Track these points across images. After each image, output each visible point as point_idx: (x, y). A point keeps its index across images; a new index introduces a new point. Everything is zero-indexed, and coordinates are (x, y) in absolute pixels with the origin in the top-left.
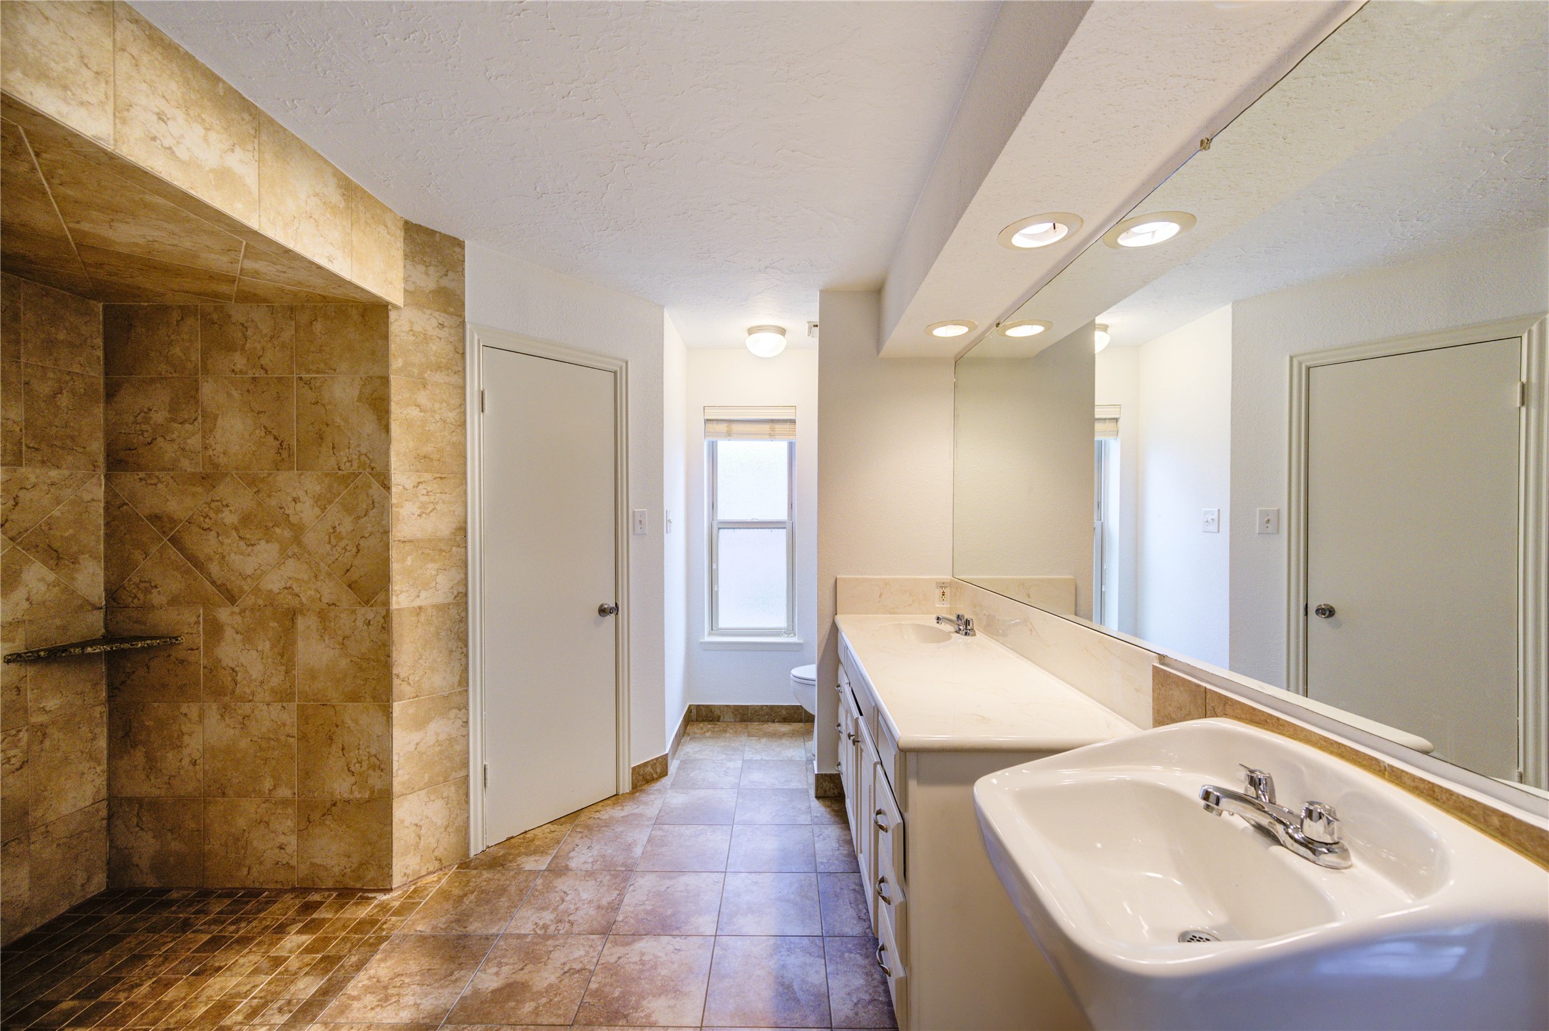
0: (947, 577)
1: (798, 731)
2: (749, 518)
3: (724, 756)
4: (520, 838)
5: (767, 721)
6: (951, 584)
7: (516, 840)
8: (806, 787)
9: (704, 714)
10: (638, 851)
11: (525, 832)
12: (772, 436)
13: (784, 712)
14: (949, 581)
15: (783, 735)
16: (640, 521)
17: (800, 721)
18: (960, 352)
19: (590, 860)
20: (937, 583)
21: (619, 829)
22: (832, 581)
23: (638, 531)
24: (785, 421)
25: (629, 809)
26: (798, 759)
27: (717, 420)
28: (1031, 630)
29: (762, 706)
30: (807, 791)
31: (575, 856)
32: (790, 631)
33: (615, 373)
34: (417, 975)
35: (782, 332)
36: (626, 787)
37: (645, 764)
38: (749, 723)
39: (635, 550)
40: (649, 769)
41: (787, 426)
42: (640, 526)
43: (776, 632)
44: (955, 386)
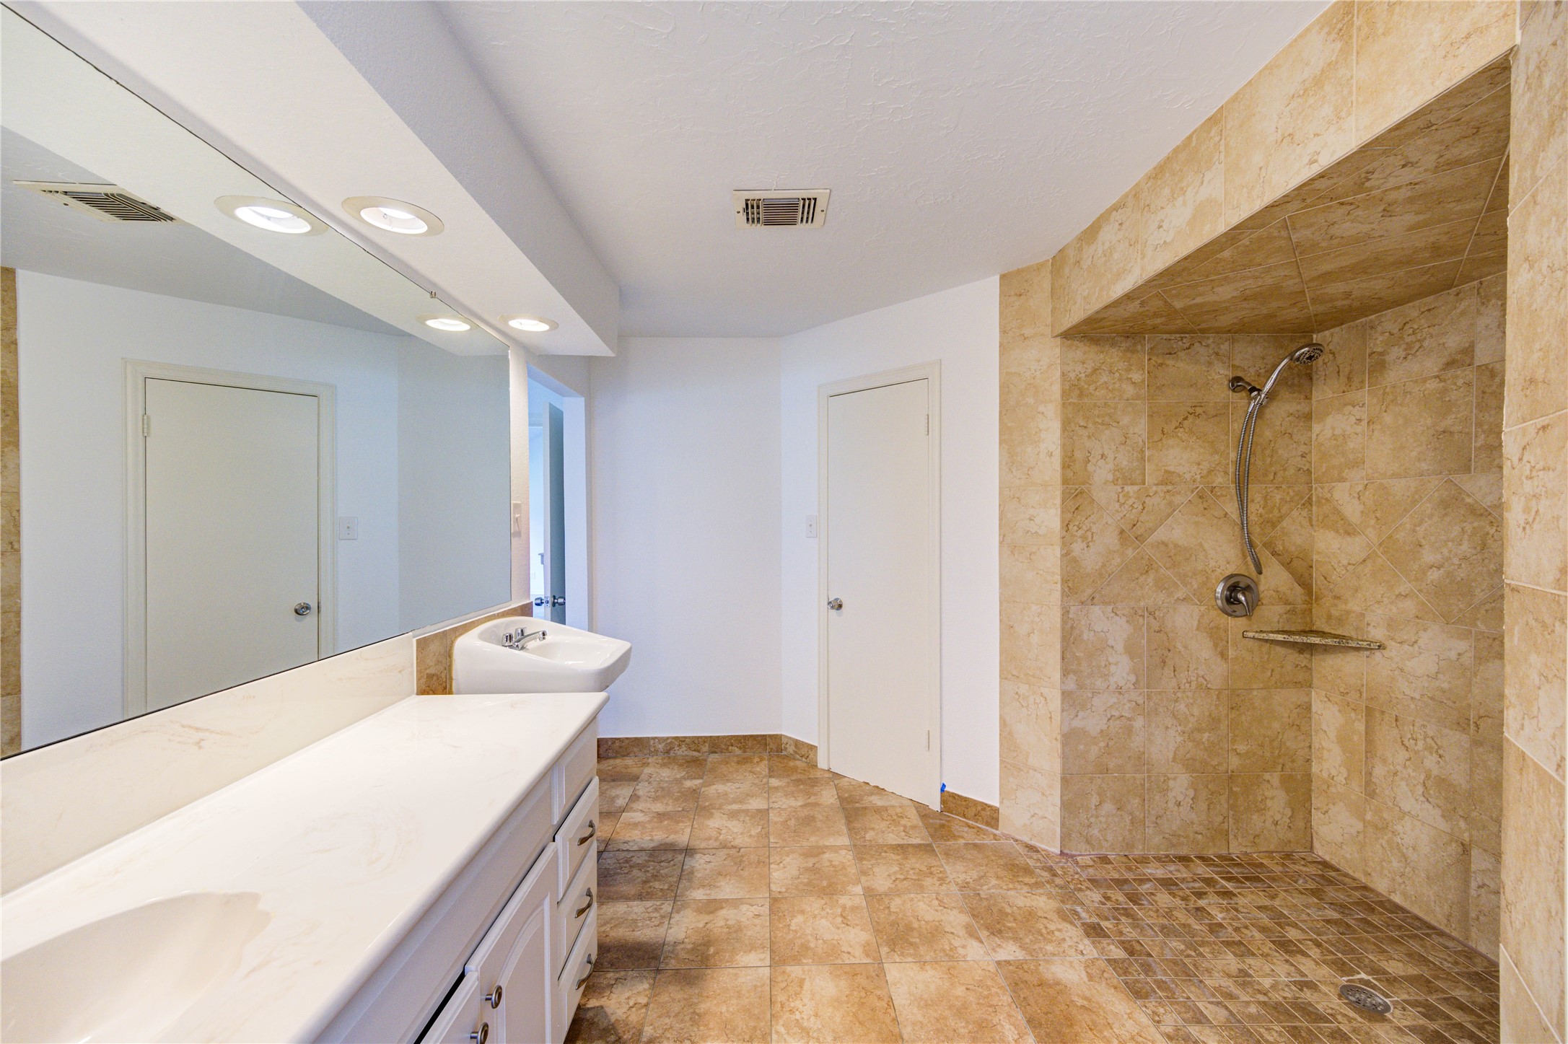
34: (1105, 1037)
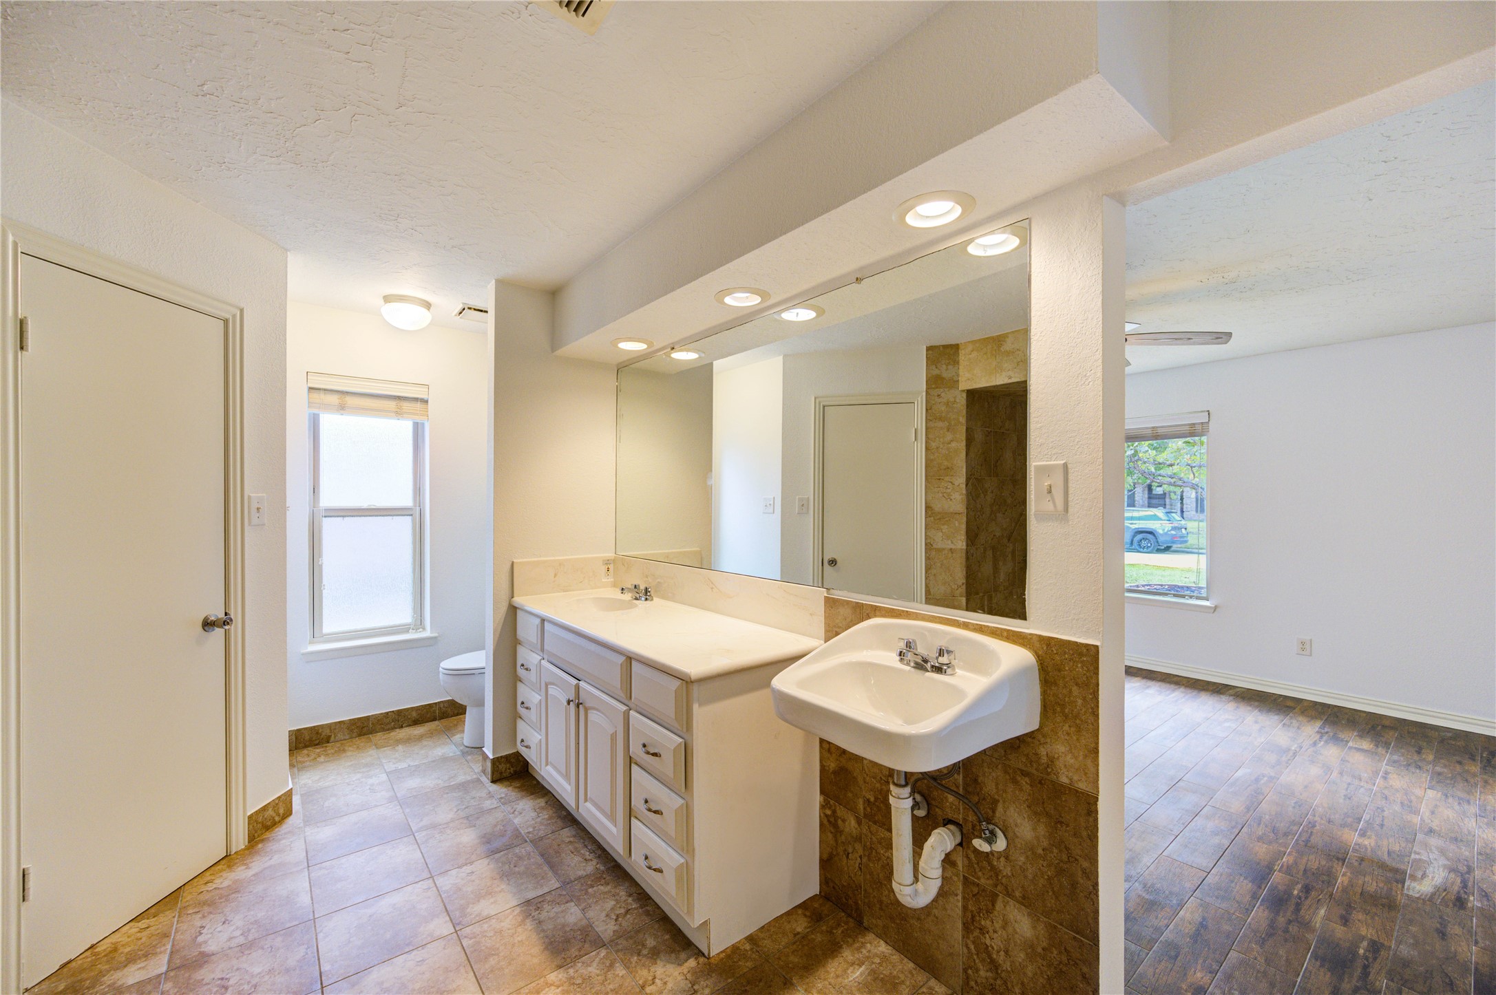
0: (611, 555)
1: (436, 730)
2: (365, 505)
3: (359, 776)
4: (87, 957)
5: (394, 728)
6: (614, 561)
7: (80, 962)
8: (475, 776)
9: (307, 738)
10: (305, 899)
11: (92, 947)
12: (399, 414)
13: (414, 714)
14: (613, 558)
15: (420, 738)
16: (258, 509)
17: (434, 719)
18: (624, 362)
19: (238, 933)
20: (603, 561)
21: (259, 888)
22: (509, 566)
23: (255, 521)
24: (416, 400)
25: (257, 864)
26: (451, 755)
27: (325, 390)
28: (712, 588)
29: (387, 713)
30: (478, 780)
31: (209, 939)
32: (419, 623)
33: (226, 322)
35: (428, 305)
36: (240, 840)
37: (264, 809)
38: (370, 736)
39: (253, 543)
40: (270, 812)
41: (419, 405)
42: (258, 515)
43: (404, 629)
44: (618, 390)
